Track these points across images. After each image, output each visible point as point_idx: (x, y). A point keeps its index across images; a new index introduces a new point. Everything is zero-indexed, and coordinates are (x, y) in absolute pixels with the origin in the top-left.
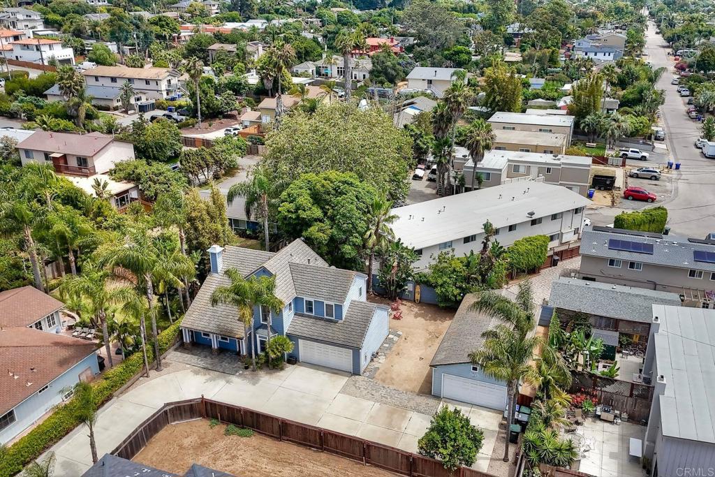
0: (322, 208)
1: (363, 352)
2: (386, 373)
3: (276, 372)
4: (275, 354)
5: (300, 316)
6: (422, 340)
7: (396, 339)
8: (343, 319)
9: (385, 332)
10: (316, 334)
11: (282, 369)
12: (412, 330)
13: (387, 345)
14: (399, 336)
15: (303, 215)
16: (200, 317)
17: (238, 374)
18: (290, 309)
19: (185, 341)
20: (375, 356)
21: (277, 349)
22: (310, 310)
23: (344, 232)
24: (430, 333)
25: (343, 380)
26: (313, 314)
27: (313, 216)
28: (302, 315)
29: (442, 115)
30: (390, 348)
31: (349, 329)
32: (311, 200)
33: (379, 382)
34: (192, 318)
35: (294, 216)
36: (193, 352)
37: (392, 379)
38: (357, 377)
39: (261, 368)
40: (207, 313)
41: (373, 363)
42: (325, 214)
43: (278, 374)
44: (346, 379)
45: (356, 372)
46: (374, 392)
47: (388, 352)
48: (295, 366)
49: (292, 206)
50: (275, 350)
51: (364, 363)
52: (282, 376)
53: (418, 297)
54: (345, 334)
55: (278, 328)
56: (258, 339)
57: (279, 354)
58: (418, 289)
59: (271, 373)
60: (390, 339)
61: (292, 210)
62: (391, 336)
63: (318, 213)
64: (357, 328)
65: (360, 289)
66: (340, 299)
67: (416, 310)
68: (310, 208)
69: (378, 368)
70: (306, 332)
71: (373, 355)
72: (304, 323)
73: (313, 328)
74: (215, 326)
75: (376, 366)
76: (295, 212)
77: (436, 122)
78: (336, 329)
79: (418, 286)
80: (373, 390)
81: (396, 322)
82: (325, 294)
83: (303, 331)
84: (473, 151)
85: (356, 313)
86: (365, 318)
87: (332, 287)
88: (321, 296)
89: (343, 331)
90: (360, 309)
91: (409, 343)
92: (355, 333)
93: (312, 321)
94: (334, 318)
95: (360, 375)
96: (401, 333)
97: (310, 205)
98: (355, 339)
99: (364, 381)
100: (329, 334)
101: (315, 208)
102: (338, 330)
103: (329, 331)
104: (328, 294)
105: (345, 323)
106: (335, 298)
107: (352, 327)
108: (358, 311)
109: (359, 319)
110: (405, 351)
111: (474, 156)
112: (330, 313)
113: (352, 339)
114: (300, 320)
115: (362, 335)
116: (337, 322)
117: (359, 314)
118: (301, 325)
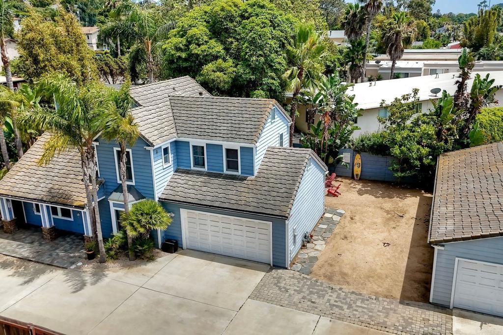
0: (223, 43)
1: (290, 225)
2: (331, 265)
3: (137, 265)
4: (135, 229)
5: (183, 172)
6: (379, 221)
7: (336, 218)
8: (256, 173)
9: (320, 207)
10: (208, 198)
11: (151, 259)
12: (358, 208)
13: (325, 227)
14: (341, 215)
15: (195, 49)
16: (27, 178)
17: (73, 267)
18: (166, 161)
19: (3, 219)
20: (308, 239)
21: (139, 221)
22: (199, 162)
23: (254, 70)
24: (388, 212)
25: (256, 277)
26: (206, 169)
27: (211, 51)
28: (188, 172)
29: (354, 15)
30: (330, 230)
31: (266, 188)
32: (209, 33)
33: (322, 280)
34: (14, 180)
35: (184, 55)
36: (16, 236)
37: (344, 275)
38: (280, 271)
39: (115, 258)
40: (38, 172)
41: (305, 251)
42: (227, 49)
43: (143, 267)
44: (262, 274)
45: (278, 263)
46: (314, 297)
47: (328, 235)
48: (174, 255)
49: (181, 41)
50: (135, 223)
51: (292, 248)
52: (148, 271)
53: (357, 170)
54: (259, 197)
55: (142, 192)
56: (113, 210)
57: (142, 230)
58: (358, 159)
59: (130, 267)
60: (328, 218)
61: (181, 45)
62: (327, 215)
63: (217, 47)
64: (279, 185)
65: (281, 136)
66: (250, 137)
67: (359, 186)
68: (206, 42)
69: (316, 258)
70: (192, 196)
71: (305, 237)
72: (190, 183)
73: (204, 189)
74: (44, 189)
75: (312, 254)
76: (186, 50)
77: (348, 23)
78: (243, 189)
79: (358, 156)
80: (311, 293)
81: (332, 199)
82: (225, 132)
83: (188, 195)
84: (392, 45)
85: (276, 165)
86: (293, 170)
87: (237, 122)
88: (218, 135)
89: (255, 191)
90: (283, 158)
91: (358, 224)
92: (275, 194)
93: (202, 179)
94: (239, 173)
95: (286, 269)
96: (343, 212)
97: (206, 38)
98: (278, 203)
99: (293, 278)
100: (231, 197)
101: (213, 42)
102: (246, 190)
103: (231, 192)
104: (229, 132)
105: (258, 179)
106: (242, 137)
107: (271, 185)
108: (280, 161)
109: (281, 173)
110: (355, 235)
111: (393, 52)
112: (232, 165)
113: (272, 202)
114: (183, 178)
115: (289, 195)
116: (244, 179)
117: (282, 165)
118: (186, 186)
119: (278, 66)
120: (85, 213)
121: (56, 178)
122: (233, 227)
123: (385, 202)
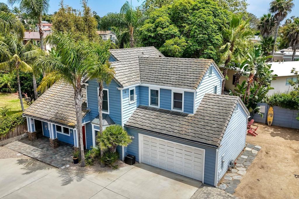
0: (180, 27)
1: (220, 153)
2: (251, 188)
3: (105, 171)
4: (105, 145)
5: (143, 108)
6: (289, 157)
7: (254, 152)
8: (195, 112)
9: (242, 143)
10: (159, 127)
12: (272, 145)
13: (246, 157)
14: (258, 150)
15: (160, 31)
16: (44, 106)
17: (64, 167)
18: (132, 99)
19: (28, 131)
20: (232, 165)
21: (108, 139)
22: (154, 102)
23: (200, 43)
24: (296, 151)
25: (191, 191)
26: (158, 107)
27: (170, 32)
28: (146, 108)
29: (267, 21)
30: (250, 160)
32: (170, 21)
34: (36, 107)
35: (153, 35)
36: (35, 143)
38: (210, 188)
39: (91, 164)
40: (51, 102)
41: (230, 174)
42: (181, 32)
43: (110, 173)
44: (195, 189)
47: (248, 163)
48: (132, 166)
49: (152, 26)
50: (105, 140)
51: (220, 172)
52: (112, 176)
53: (270, 119)
54: (196, 129)
55: (114, 119)
56: (94, 130)
57: (110, 146)
58: (271, 110)
59: (100, 171)
60: (248, 151)
61: (151, 29)
62: (247, 149)
63: (175, 30)
65: (216, 87)
66: (192, 85)
67: (271, 130)
68: (168, 26)
69: (238, 181)
70: (147, 124)
71: (230, 164)
72: (147, 116)
73: (156, 120)
74: (53, 113)
75: (236, 177)
76: (154, 31)
77: (263, 26)
78: (184, 123)
79: (271, 109)
81: (250, 138)
82: (174, 80)
83: (145, 124)
84: (294, 40)
85: (211, 107)
86: (224, 111)
87: (183, 74)
88: (169, 82)
89: (193, 125)
90: (216, 102)
91: (272, 158)
92: (209, 128)
93: (156, 113)
94: (182, 111)
95: (215, 187)
96: (260, 148)
97: (168, 24)
98: (211, 135)
99: (220, 195)
100: (175, 127)
101: (172, 26)
102: (187, 124)
103: (175, 124)
104: (177, 81)
105: (196, 116)
106: (186, 84)
107: (206, 121)
108: (214, 104)
109: (215, 113)
110: (271, 166)
111: (294, 44)
112: (178, 105)
113: (206, 134)
114: (142, 112)
115: (220, 130)
116: (186, 115)
117: (216, 107)
118: (144, 117)
119: (216, 41)
120: (75, 131)
121: (61, 107)
122: (175, 150)
123: (293, 143)
